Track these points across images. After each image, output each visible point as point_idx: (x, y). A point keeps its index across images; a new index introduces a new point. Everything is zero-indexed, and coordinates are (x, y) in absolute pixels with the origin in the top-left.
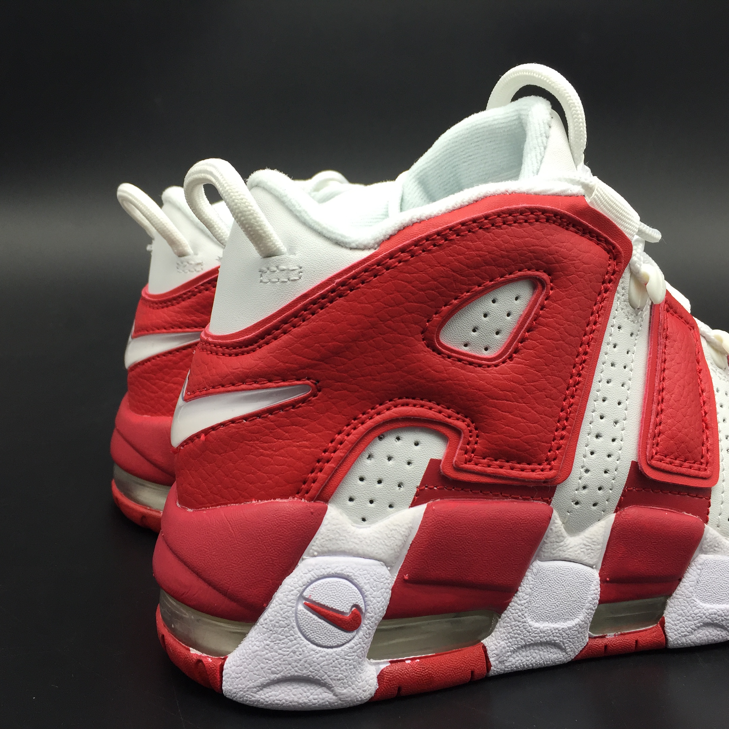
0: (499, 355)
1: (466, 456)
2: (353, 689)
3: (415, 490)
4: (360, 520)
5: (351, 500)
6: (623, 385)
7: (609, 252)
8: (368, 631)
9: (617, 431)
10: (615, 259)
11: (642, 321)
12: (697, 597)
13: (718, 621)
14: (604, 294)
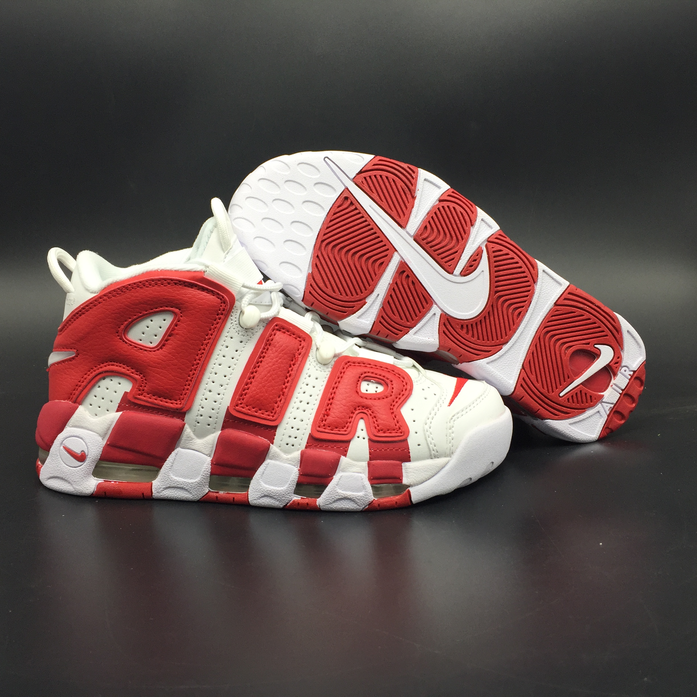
0: (156, 346)
1: (139, 392)
2: (81, 487)
3: (118, 405)
4: (95, 415)
5: (91, 405)
6: (229, 367)
7: (221, 299)
8: (88, 463)
9: (221, 390)
10: (224, 303)
11: (253, 335)
12: (262, 481)
13: (272, 495)
14: (219, 321)
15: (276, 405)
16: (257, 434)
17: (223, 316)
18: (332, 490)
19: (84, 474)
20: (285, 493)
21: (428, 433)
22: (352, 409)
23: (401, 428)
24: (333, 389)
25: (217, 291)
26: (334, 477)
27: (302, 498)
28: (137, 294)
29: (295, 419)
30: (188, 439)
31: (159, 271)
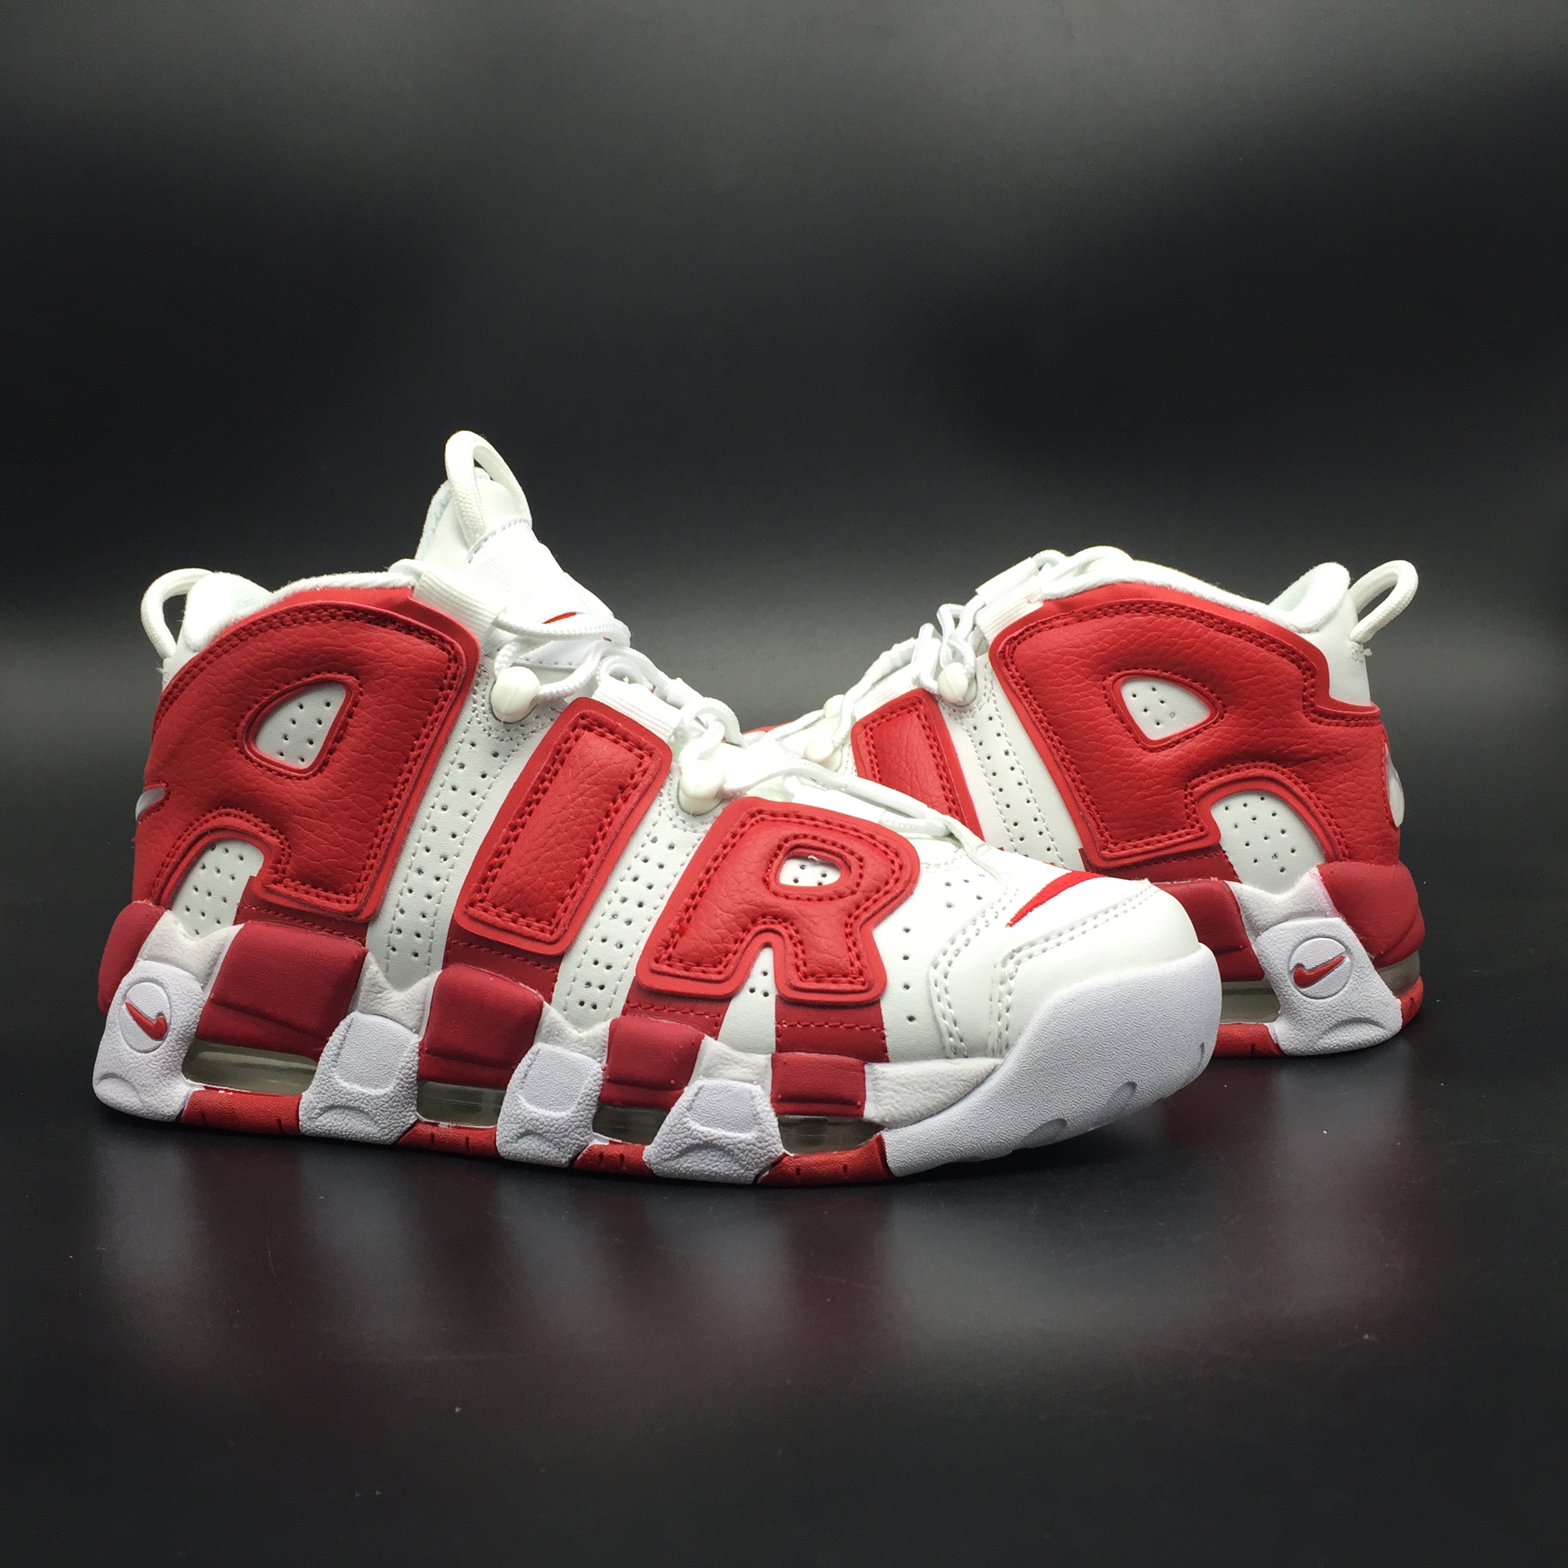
0: (310, 766)
1: (275, 875)
2: (156, 1100)
3: (236, 908)
4: (195, 933)
5: (188, 910)
6: (465, 814)
7: (449, 653)
8: (171, 1043)
9: (443, 868)
10: (456, 662)
11: (525, 739)
12: (522, 1094)
13: (541, 1132)
14: (443, 703)
15: (562, 906)
16: (517, 978)
17: (453, 691)
18: (677, 1121)
19: (162, 1067)
20: (570, 1126)
21: (937, 989)
22: (745, 920)
23: (865, 971)
24: (707, 872)
25: (441, 633)
26: (686, 1089)
27: (611, 1142)
28: (268, 645)
29: (604, 940)
30: (372, 989)
31: (318, 589)
